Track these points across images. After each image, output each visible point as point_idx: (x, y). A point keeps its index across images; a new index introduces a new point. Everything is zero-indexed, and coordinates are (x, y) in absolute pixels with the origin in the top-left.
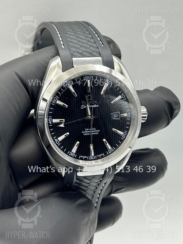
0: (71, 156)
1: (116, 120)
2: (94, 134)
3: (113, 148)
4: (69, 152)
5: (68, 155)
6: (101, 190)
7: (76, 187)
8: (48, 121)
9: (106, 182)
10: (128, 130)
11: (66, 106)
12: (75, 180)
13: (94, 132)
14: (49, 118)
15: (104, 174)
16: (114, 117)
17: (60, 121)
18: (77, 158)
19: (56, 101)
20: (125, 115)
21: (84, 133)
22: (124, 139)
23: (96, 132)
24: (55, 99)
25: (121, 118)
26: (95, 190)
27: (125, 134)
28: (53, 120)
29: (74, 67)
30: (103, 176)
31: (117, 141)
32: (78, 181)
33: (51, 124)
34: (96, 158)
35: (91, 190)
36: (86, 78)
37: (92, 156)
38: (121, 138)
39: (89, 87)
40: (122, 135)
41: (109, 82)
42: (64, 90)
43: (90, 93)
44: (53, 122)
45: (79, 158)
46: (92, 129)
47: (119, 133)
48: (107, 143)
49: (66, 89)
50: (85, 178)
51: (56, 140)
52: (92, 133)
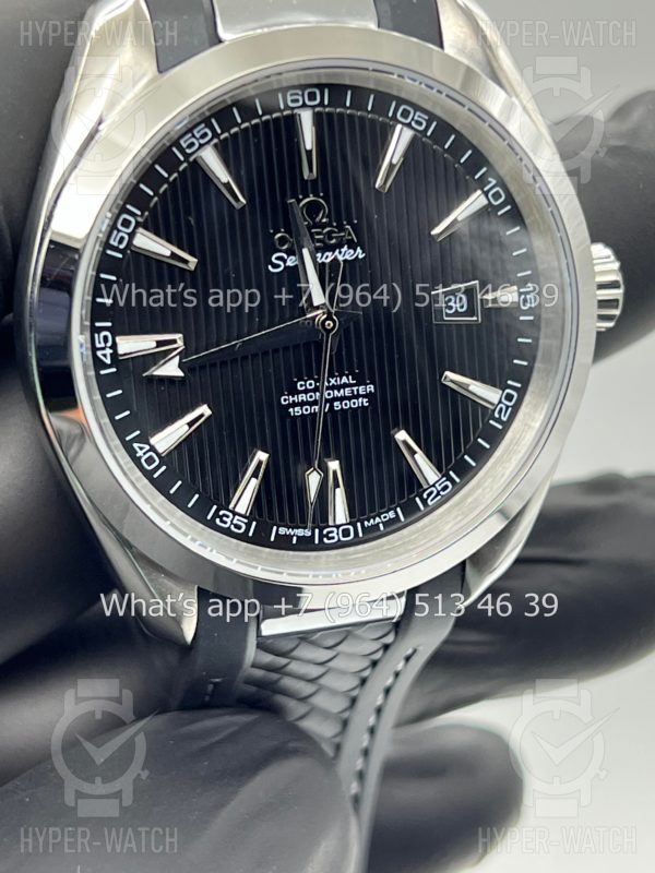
0: (227, 532)
1: (459, 326)
2: (347, 405)
3: (450, 479)
4: (217, 511)
5: (211, 525)
6: (387, 691)
7: (259, 684)
8: (94, 349)
9: (415, 651)
10: (524, 377)
11: (186, 262)
12: (251, 652)
13: (351, 394)
14: (94, 330)
15: (402, 616)
16: (451, 308)
17: (159, 344)
18: (260, 539)
19: (132, 235)
20: (507, 296)
21: (294, 405)
22: (507, 425)
23: (357, 396)
24: (126, 223)
25: (487, 312)
26: (354, 693)
27: (509, 397)
28: (118, 339)
29: (220, 41)
30: (399, 626)
31: (467, 440)
32: (267, 658)
33: (108, 361)
34: (361, 535)
35: (333, 692)
36: (293, 101)
37: (338, 523)
38: (491, 422)
39: (311, 151)
40: (492, 407)
41: (416, 118)
42: (175, 175)
43: (314, 182)
44: (121, 351)
45: (272, 539)
46: (333, 381)
47: (479, 394)
48: (415, 453)
49: (185, 165)
50: (304, 637)
51: (141, 449)
52: (336, 404)
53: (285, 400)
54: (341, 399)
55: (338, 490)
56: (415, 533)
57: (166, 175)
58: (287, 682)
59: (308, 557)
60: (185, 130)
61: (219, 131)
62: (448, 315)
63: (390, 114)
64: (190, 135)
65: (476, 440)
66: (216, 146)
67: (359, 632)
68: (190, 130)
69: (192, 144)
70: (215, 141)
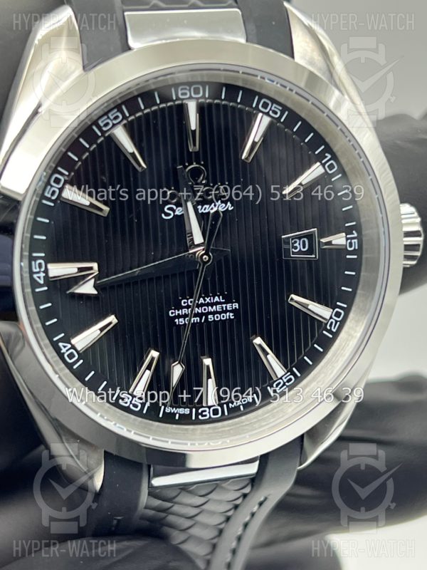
0: (127, 410)
1: (302, 261)
2: (218, 317)
3: (293, 374)
5: (115, 404)
6: (246, 525)
7: (151, 520)
8: (31, 273)
9: (266, 499)
10: (349, 299)
11: (101, 210)
12: (144, 498)
13: (221, 310)
14: (32, 259)
15: (257, 473)
16: (296, 248)
17: (80, 270)
18: (151, 415)
19: (61, 190)
20: (339, 240)
21: (179, 317)
22: (336, 335)
23: (226, 311)
24: (57, 181)
25: (322, 252)
26: (221, 527)
27: (338, 315)
28: (49, 266)
29: (130, 49)
30: (254, 481)
31: (306, 345)
32: (157, 503)
33: (42, 282)
34: (226, 414)
35: (206, 526)
36: (182, 94)
37: (209, 404)
38: (324, 332)
39: (195, 131)
40: (326, 322)
41: (273, 108)
42: (95, 146)
43: (197, 154)
44: (51, 274)
45: (161, 416)
46: (208, 300)
47: (316, 312)
48: (268, 354)
49: (102, 139)
50: (184, 488)
51: (65, 347)
52: (210, 317)
53: (172, 313)
54: (214, 313)
55: (210, 380)
56: (266, 413)
57: (87, 146)
58: (171, 518)
59: (187, 430)
60: (102, 113)
61: (127, 115)
62: (294, 253)
63: (254, 106)
64: (106, 117)
65: (312, 345)
66: (125, 125)
67: (224, 485)
68: (106, 114)
69: (107, 125)
70: (125, 122)
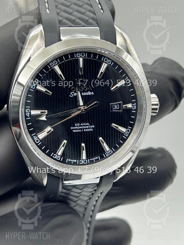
0: (56, 159)
1: (117, 113)
2: (88, 130)
3: (112, 150)
4: (53, 154)
5: (52, 157)
6: (96, 201)
7: (63, 197)
8: (25, 113)
9: (103, 192)
10: (132, 126)
11: (49, 93)
12: (60, 189)
13: (88, 127)
14: (25, 108)
15: (99, 183)
16: (115, 108)
17: (42, 112)
18: (64, 162)
20: (130, 106)
21: (74, 129)
22: (127, 138)
23: (90, 128)
25: (124, 110)
26: (88, 201)
27: (128, 131)
28: (31, 111)
29: (61, 40)
30: (98, 185)
31: (117, 140)
33: (28, 116)
34: (89, 162)
35: (83, 200)
36: (78, 56)
37: (83, 159)
38: (123, 136)
39: (82, 68)
40: (124, 133)
41: (109, 61)
42: (48, 72)
43: (82, 75)
44: (32, 114)
45: (67, 162)
46: (84, 124)
47: (121, 129)
48: (104, 143)
49: (50, 70)
50: (74, 186)
51: (35, 138)
52: (84, 130)
53: (72, 128)
54: (86, 129)
55: (84, 151)
56: (102, 163)
57: (46, 72)
58: (70, 197)
59: (75, 167)
60: (51, 61)
61: (59, 62)
62: (114, 110)
63: (102, 60)
64: (52, 62)
65: (119, 141)
66: (58, 65)
67: (88, 186)
68: (52, 61)
69: (52, 65)
70: (58, 64)
